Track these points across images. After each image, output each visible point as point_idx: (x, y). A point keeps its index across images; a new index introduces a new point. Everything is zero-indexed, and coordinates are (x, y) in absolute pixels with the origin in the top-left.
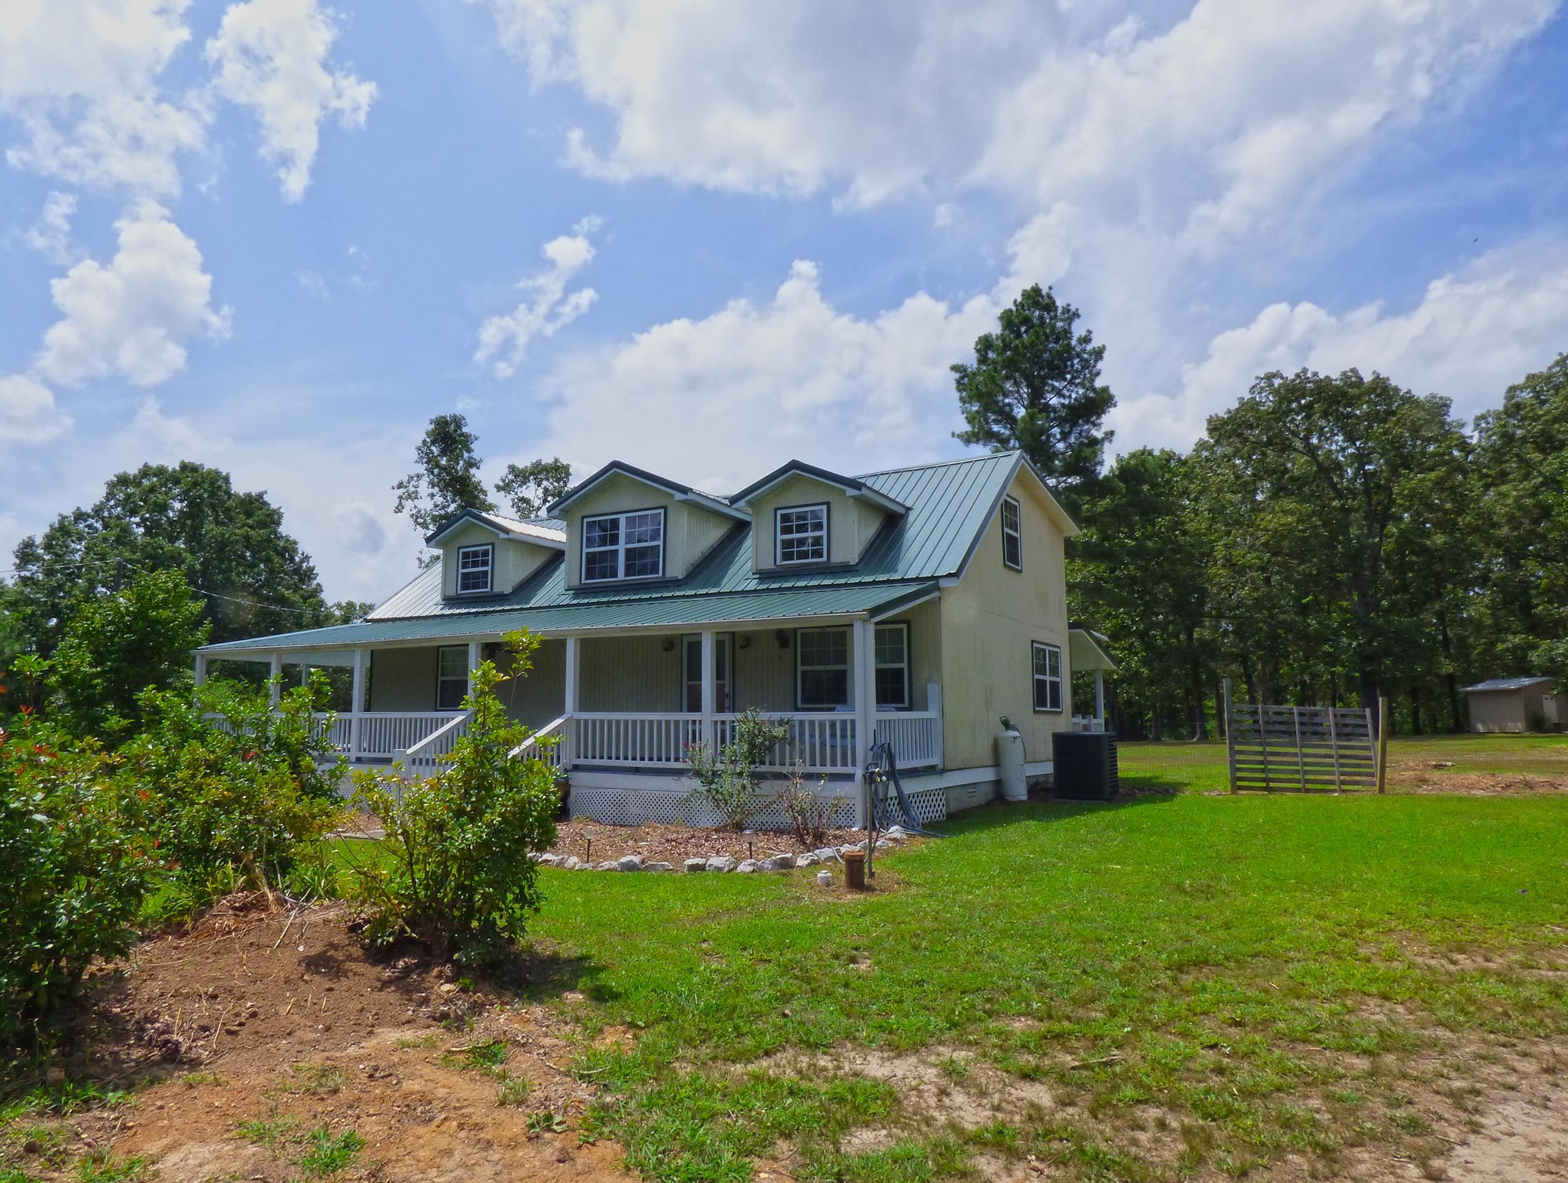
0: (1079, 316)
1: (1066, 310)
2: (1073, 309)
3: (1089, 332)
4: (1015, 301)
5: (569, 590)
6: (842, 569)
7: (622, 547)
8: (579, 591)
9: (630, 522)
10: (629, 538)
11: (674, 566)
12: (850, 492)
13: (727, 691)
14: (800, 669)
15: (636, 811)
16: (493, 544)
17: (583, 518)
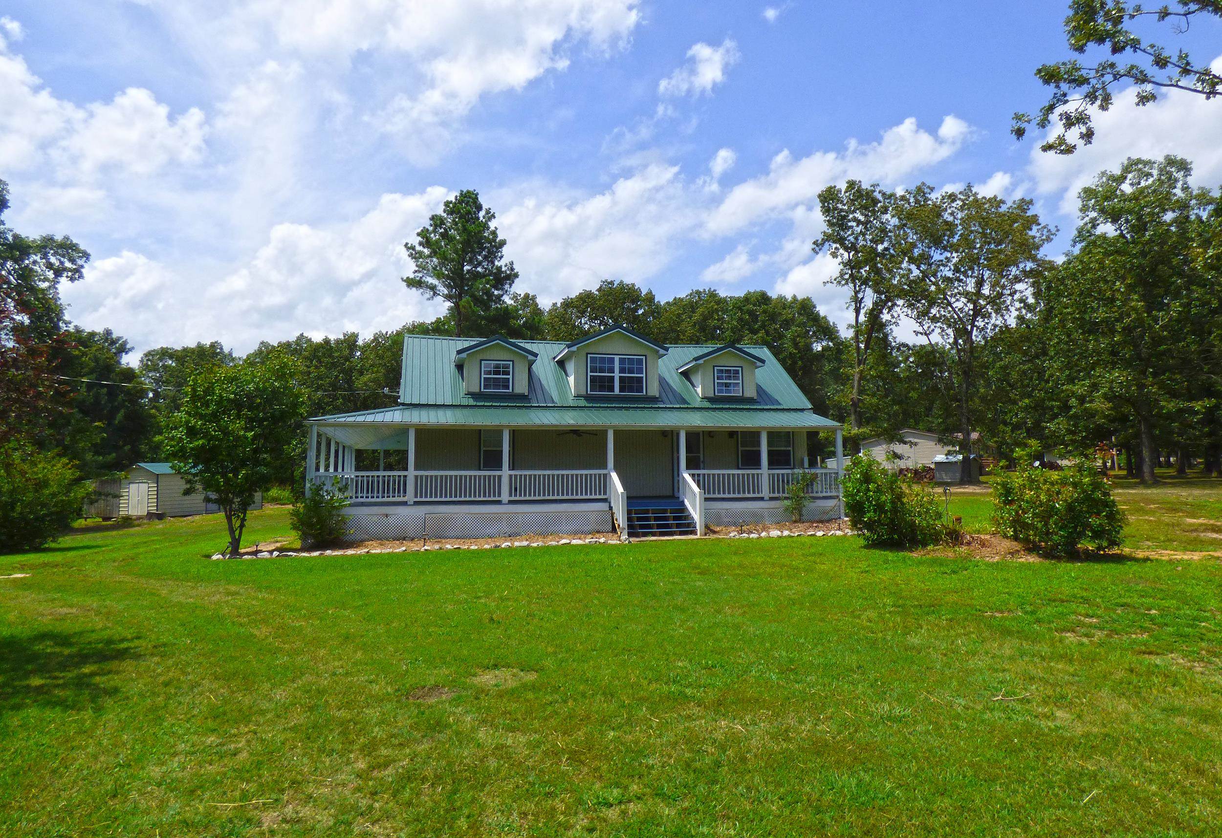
5: (578, 396)
6: (751, 401)
7: (617, 375)
8: (588, 398)
9: (622, 361)
10: (622, 370)
11: (653, 389)
12: (759, 364)
13: (702, 459)
14: (740, 449)
15: (728, 520)
16: (513, 361)
17: (587, 354)
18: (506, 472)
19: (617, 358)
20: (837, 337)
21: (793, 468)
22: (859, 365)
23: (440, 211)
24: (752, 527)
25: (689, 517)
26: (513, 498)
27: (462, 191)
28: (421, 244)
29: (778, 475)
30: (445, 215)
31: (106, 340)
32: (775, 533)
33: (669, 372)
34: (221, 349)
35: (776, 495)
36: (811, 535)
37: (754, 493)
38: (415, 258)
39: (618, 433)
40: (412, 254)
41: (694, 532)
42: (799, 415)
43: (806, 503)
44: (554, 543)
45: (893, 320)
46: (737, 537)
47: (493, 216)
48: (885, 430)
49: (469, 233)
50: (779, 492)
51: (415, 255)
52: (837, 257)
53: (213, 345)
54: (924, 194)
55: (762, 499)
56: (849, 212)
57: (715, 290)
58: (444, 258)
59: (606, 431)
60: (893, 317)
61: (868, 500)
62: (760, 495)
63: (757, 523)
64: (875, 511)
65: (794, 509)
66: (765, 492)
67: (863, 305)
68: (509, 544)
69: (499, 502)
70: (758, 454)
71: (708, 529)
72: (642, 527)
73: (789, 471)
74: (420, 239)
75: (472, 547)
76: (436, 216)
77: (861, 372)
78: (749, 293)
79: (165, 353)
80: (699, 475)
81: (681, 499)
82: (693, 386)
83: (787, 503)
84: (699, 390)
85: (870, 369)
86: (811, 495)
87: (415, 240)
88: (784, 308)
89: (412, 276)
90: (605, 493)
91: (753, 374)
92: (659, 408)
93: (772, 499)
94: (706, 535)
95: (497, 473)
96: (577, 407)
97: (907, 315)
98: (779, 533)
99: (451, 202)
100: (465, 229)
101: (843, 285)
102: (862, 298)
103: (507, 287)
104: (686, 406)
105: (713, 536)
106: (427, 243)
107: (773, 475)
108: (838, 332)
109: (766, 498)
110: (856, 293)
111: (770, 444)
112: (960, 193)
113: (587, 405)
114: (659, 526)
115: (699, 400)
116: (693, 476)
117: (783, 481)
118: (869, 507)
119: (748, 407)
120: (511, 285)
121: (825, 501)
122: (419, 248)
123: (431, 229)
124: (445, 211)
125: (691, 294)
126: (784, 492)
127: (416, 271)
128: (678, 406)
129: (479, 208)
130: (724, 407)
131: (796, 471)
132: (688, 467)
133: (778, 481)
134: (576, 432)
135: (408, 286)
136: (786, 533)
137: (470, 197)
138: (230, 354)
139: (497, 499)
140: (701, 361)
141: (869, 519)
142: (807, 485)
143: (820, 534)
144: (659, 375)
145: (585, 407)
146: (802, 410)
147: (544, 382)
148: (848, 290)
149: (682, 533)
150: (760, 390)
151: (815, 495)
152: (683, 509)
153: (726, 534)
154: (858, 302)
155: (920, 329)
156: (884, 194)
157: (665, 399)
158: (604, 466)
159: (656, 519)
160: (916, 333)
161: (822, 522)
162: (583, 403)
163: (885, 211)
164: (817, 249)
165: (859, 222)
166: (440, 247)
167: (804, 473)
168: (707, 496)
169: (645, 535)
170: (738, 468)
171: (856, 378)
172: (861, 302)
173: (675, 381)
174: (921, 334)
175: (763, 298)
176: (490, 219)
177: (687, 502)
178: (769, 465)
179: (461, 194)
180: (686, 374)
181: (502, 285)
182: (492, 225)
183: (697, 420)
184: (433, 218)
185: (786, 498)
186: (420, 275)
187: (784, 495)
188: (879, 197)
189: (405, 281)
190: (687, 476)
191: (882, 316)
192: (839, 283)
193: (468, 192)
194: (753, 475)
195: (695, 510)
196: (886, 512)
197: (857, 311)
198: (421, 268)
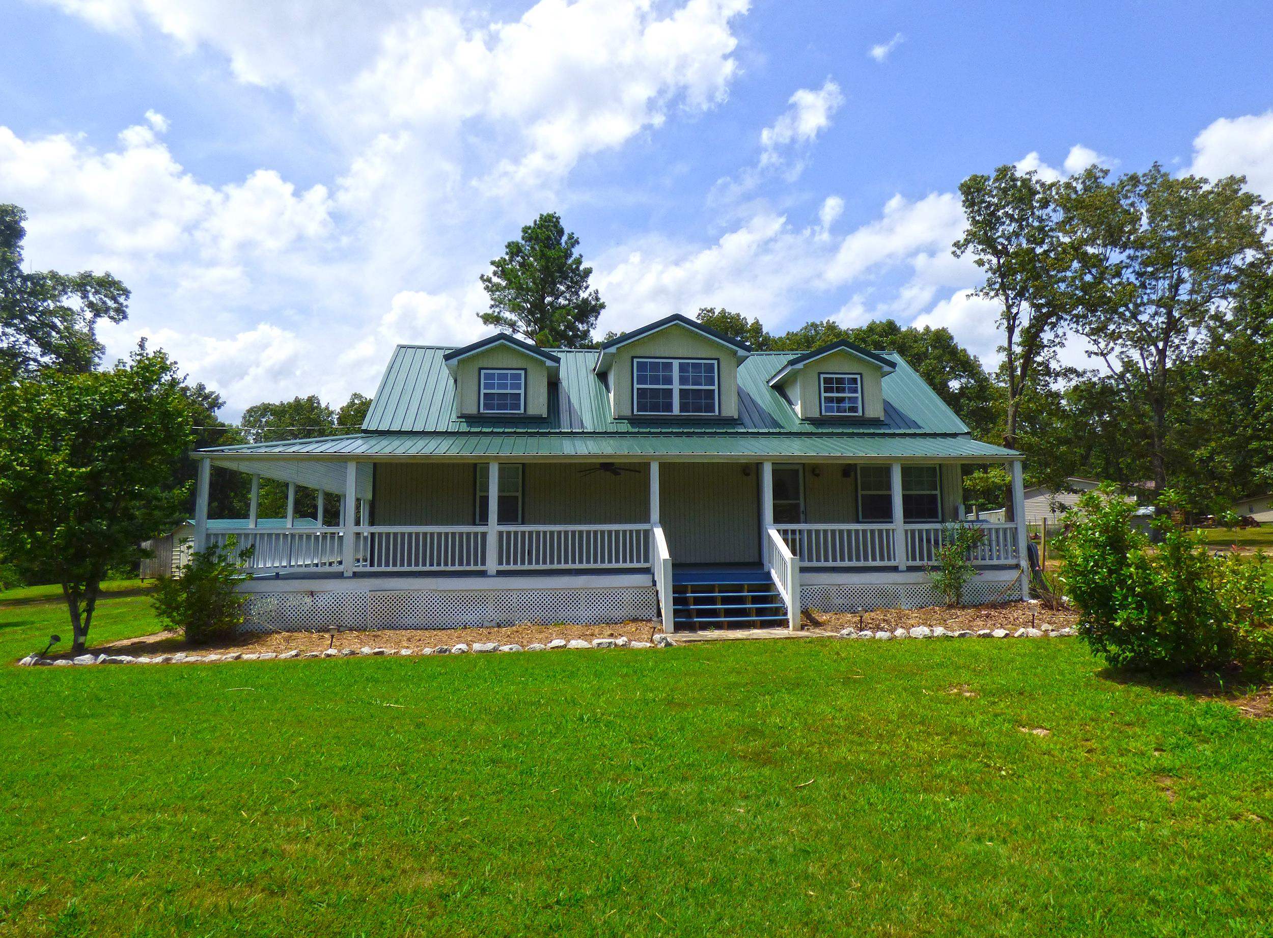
0: (578, 243)
1: (571, 237)
2: (575, 236)
3: (581, 256)
4: (535, 221)
5: (619, 418)
6: (876, 422)
7: (676, 387)
8: (634, 421)
9: (682, 368)
10: (683, 381)
11: (730, 409)
12: (887, 368)
13: (802, 508)
14: (860, 493)
15: (840, 601)
16: (525, 370)
17: (633, 358)
18: (493, 528)
19: (676, 364)
20: (980, 373)
21: (943, 521)
22: (1014, 396)
23: (517, 237)
24: (878, 615)
25: (777, 598)
26: (504, 567)
27: (542, 215)
28: (495, 273)
29: (920, 531)
30: (523, 242)
31: (200, 395)
32: (920, 631)
33: (756, 385)
34: (318, 403)
35: (918, 563)
36: (985, 636)
37: (882, 559)
38: (492, 291)
39: (667, 468)
40: (488, 287)
41: (784, 624)
42: (950, 441)
43: (966, 576)
44: (537, 646)
45: (1057, 340)
46: (854, 636)
47: (577, 242)
48: (1048, 475)
49: (548, 259)
50: (922, 559)
51: (492, 288)
52: (983, 265)
53: (311, 400)
54: (1096, 179)
55: (895, 569)
56: (998, 207)
57: (834, 323)
58: (520, 288)
59: (648, 465)
60: (1057, 336)
61: (1122, 583)
62: (892, 563)
63: (887, 607)
64: (1139, 607)
65: (949, 586)
66: (900, 558)
67: (1017, 322)
68: (463, 647)
69: (483, 574)
70: (888, 500)
71: (809, 619)
72: (700, 613)
73: (938, 526)
74: (494, 268)
75: (404, 652)
76: (513, 243)
77: (1017, 405)
78: (874, 323)
79: (266, 409)
80: (793, 532)
81: (766, 570)
82: (790, 403)
83: (937, 576)
84: (798, 408)
85: (1029, 400)
86: (976, 563)
87: (490, 271)
88: (916, 342)
89: (490, 311)
90: (647, 560)
91: (879, 384)
92: (737, 433)
93: (910, 569)
94: (802, 628)
95: (480, 529)
96: (617, 433)
97: (1077, 331)
98: (926, 630)
99: (529, 228)
100: (543, 255)
101: (992, 297)
102: (1017, 313)
103: (592, 319)
104: (778, 430)
105: (817, 633)
106: (504, 274)
107: (913, 532)
108: (980, 366)
109: (902, 567)
110: (1009, 307)
111: (905, 487)
112: (1144, 175)
113: (631, 430)
114: (728, 613)
115: (798, 422)
116: (784, 533)
117: (929, 541)
118: (1125, 598)
119: (872, 431)
120: (596, 318)
121: (997, 573)
122: (495, 280)
123: (507, 258)
124: (523, 238)
125: (806, 328)
126: (930, 559)
127: (492, 306)
128: (766, 430)
129: (561, 232)
130: (835, 431)
131: (949, 525)
132: (777, 520)
133: (921, 540)
134: (608, 467)
135: (485, 323)
136: (939, 631)
137: (550, 221)
138: (327, 408)
139: (479, 568)
140: (800, 366)
141: (1127, 622)
142: (969, 547)
143: (999, 633)
144: (739, 387)
145: (628, 433)
146: (954, 435)
147: (574, 401)
148: (998, 304)
149: (764, 625)
150: (888, 407)
151: (980, 562)
152: (769, 585)
153: (837, 630)
154: (1011, 318)
155: (1095, 348)
156: (1043, 185)
157: (746, 419)
158: (646, 519)
159: (725, 601)
160: (1089, 354)
161: (994, 606)
162: (625, 427)
163: (1045, 204)
164: (958, 252)
165: (1011, 218)
166: (517, 276)
167: (963, 528)
168: (806, 564)
169: (704, 627)
170: (858, 522)
171: (1011, 412)
172: (1014, 319)
173: (765, 398)
174: (1096, 354)
175: (890, 328)
176: (573, 246)
177: (773, 573)
178: (905, 516)
179: (541, 218)
180: (780, 388)
181: (587, 318)
182: (576, 252)
183: (795, 449)
184: (509, 246)
185: (935, 569)
186: (497, 310)
187: (930, 563)
188: (1038, 187)
189: (481, 317)
190: (774, 534)
191: (1042, 335)
192: (987, 294)
193: (548, 215)
194: (880, 531)
195: (785, 588)
196: (1166, 610)
197: (1011, 330)
198: (498, 302)
